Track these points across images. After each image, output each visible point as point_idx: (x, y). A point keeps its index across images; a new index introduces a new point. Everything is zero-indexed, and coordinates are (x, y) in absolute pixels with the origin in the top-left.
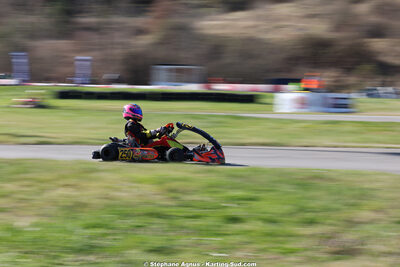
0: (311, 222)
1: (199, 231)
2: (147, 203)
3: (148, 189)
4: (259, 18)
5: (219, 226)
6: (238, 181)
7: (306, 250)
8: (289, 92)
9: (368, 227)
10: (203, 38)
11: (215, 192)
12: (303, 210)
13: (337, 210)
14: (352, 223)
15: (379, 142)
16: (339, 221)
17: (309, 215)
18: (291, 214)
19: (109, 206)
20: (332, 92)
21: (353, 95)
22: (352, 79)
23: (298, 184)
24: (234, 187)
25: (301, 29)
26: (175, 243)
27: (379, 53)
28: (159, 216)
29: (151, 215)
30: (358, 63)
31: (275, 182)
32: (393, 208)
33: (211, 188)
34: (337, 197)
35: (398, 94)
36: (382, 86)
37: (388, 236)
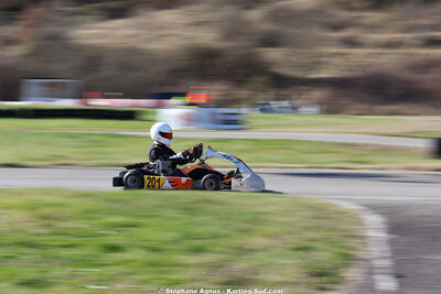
0: (198, 250)
1: (74, 262)
2: (17, 231)
3: (19, 216)
4: (140, 26)
5: (97, 256)
6: (114, 206)
7: (193, 280)
8: (173, 106)
9: (261, 255)
10: (79, 49)
11: (91, 218)
12: (188, 237)
13: (227, 236)
14: (243, 251)
16: (228, 248)
17: (196, 243)
18: (176, 241)
20: (221, 107)
21: (243, 110)
22: (243, 93)
23: (185, 209)
24: (112, 213)
25: (186, 38)
26: (48, 275)
27: (273, 63)
28: (31, 245)
29: (22, 244)
30: (249, 75)
31: (158, 206)
32: (288, 233)
33: (88, 214)
34: (226, 222)
35: (294, 109)
36: (277, 100)
37: (283, 265)
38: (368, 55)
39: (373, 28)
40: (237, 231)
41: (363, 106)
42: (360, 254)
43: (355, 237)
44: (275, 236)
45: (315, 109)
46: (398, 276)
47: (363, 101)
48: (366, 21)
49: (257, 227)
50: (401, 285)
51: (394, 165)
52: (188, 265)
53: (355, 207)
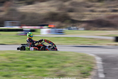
0: (51, 67)
1: (18, 70)
2: (3, 62)
4: (36, 7)
5: (24, 69)
6: (29, 55)
7: (50, 75)
8: (45, 28)
9: (68, 68)
10: (19, 13)
12: (49, 63)
13: (59, 63)
14: (63, 67)
15: (72, 43)
16: (59, 66)
17: (51, 65)
18: (45, 65)
20: (58, 28)
21: (64, 29)
22: (64, 25)
23: (47, 56)
24: (28, 57)
25: (48, 10)
26: (11, 74)
27: (72, 17)
29: (4, 65)
30: (65, 20)
31: (40, 55)
32: (75, 62)
33: (22, 57)
34: (59, 59)
35: (77, 29)
36: (73, 26)
37: (74, 71)
38: (97, 14)
39: (98, 7)
40: (62, 62)
41: (96, 28)
42: (95, 68)
43: (93, 63)
44: (72, 63)
45: (83, 29)
46: (105, 74)
47: (96, 27)
48: (96, 5)
49: (67, 61)
50: (106, 76)
51: (104, 44)
52: (49, 71)
53: (94, 55)
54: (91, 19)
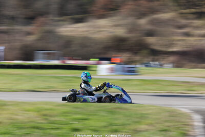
0: (116, 131)
1: (58, 136)
3: (32, 114)
4: (90, 26)
5: (68, 133)
6: (78, 110)
8: (105, 64)
9: (144, 133)
10: (61, 37)
11: (67, 116)
12: (111, 124)
13: (129, 124)
14: (136, 131)
15: (151, 90)
16: (130, 130)
17: (115, 127)
18: (105, 127)
19: (12, 123)
20: (127, 64)
21: (138, 66)
22: (137, 58)
23: (109, 112)
24: (76, 113)
25: (111, 32)
27: (151, 44)
28: (38, 128)
29: (34, 128)
30: (140, 50)
32: (157, 123)
33: (65, 114)
34: (129, 118)
35: (161, 65)
36: (153, 61)
38: (195, 40)
39: (197, 28)
41: (193, 64)
42: (191, 133)
43: (188, 125)
44: (151, 125)
45: (171, 66)
47: (193, 62)
48: (195, 25)
49: (143, 121)
53: (189, 111)
54: (185, 49)
